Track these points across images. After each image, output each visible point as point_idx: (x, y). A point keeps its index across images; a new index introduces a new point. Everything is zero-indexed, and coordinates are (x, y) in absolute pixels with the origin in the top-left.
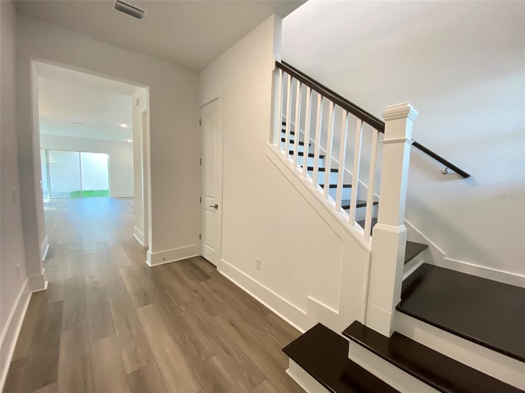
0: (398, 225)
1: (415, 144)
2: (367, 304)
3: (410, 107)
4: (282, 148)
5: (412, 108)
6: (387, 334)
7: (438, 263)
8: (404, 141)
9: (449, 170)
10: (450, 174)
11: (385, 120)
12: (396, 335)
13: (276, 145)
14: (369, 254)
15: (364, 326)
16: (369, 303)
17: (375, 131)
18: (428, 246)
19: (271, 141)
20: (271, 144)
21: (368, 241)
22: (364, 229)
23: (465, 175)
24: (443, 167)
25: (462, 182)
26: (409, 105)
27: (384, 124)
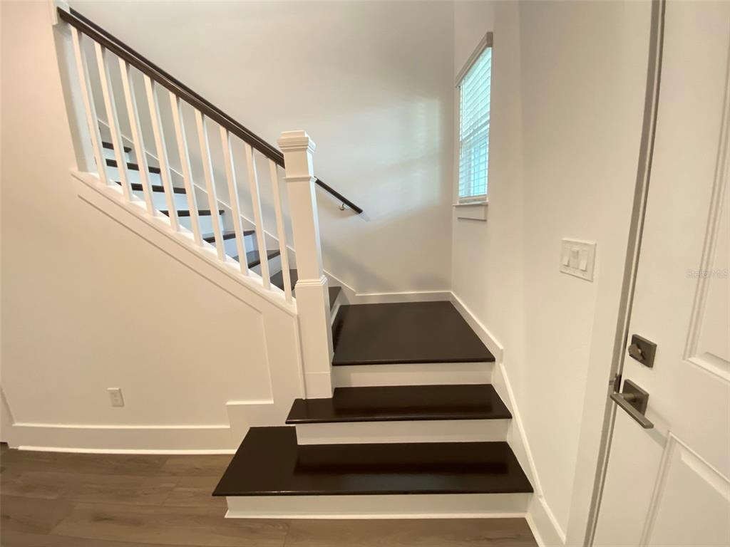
0: (319, 278)
1: (318, 182)
2: (304, 375)
3: (307, 138)
4: (111, 180)
5: (310, 140)
6: (330, 396)
7: (352, 302)
8: (308, 179)
9: (346, 206)
10: (347, 210)
11: (283, 150)
12: (337, 391)
13: (97, 175)
14: (296, 317)
15: (306, 400)
16: (306, 373)
17: (272, 163)
18: (340, 288)
19: (83, 166)
20: (84, 173)
21: (291, 302)
22: (283, 290)
23: (359, 211)
24: (340, 203)
25: (357, 217)
26: (306, 135)
27: (282, 155)
